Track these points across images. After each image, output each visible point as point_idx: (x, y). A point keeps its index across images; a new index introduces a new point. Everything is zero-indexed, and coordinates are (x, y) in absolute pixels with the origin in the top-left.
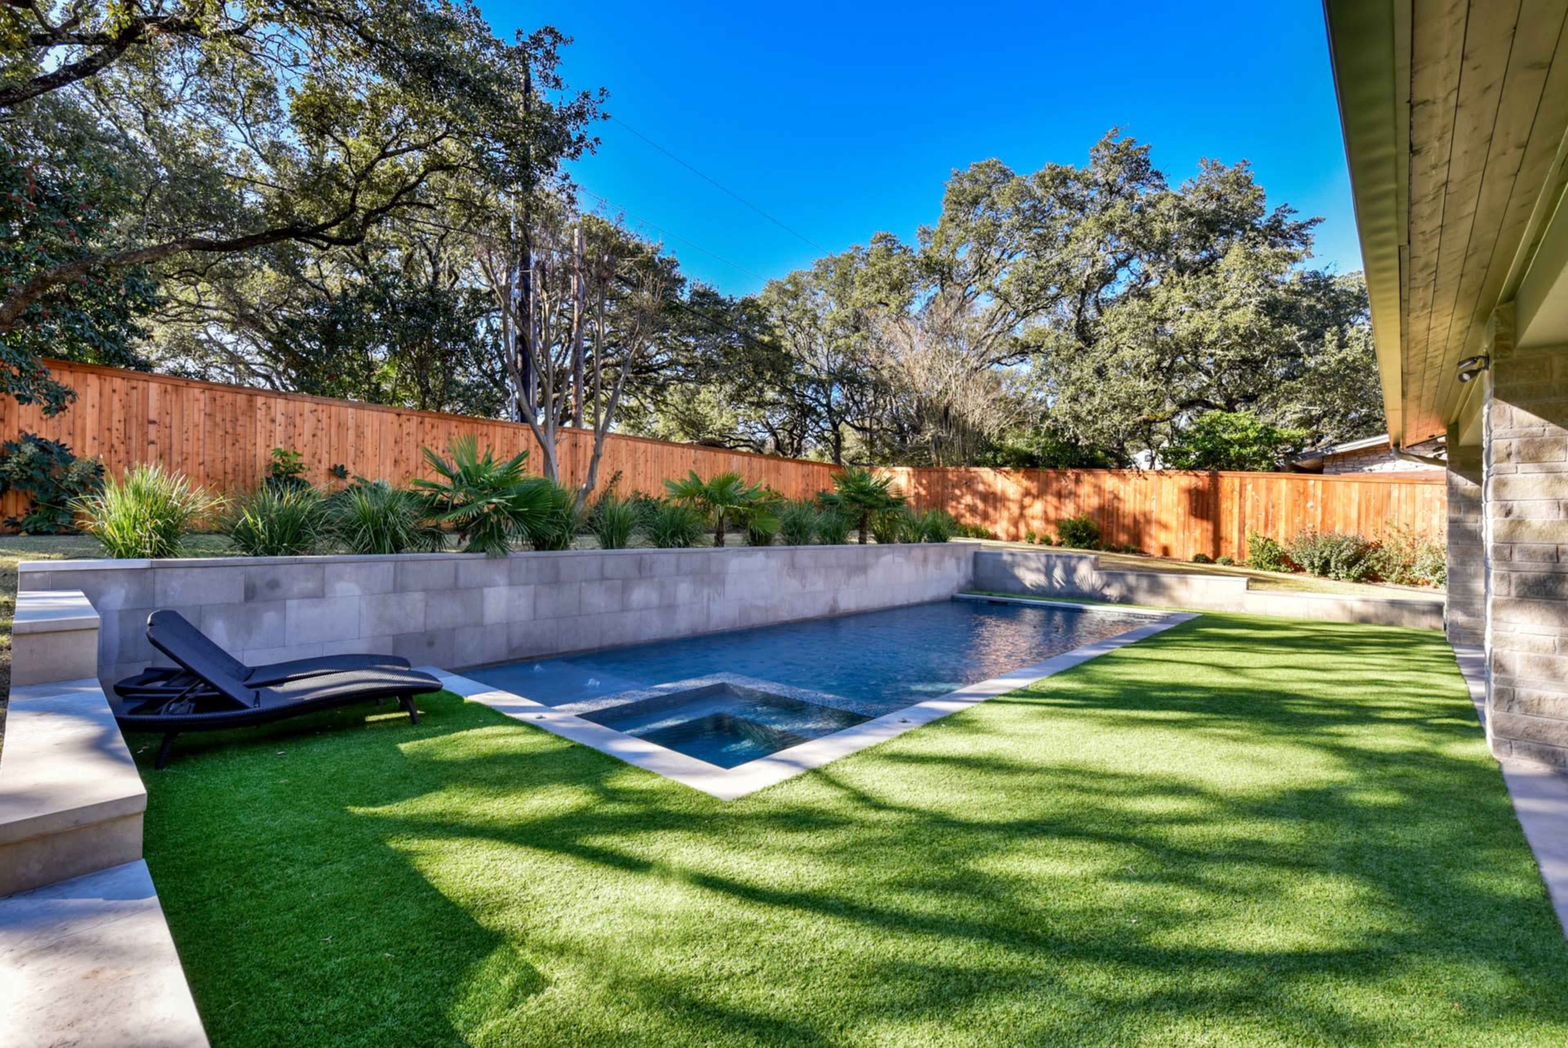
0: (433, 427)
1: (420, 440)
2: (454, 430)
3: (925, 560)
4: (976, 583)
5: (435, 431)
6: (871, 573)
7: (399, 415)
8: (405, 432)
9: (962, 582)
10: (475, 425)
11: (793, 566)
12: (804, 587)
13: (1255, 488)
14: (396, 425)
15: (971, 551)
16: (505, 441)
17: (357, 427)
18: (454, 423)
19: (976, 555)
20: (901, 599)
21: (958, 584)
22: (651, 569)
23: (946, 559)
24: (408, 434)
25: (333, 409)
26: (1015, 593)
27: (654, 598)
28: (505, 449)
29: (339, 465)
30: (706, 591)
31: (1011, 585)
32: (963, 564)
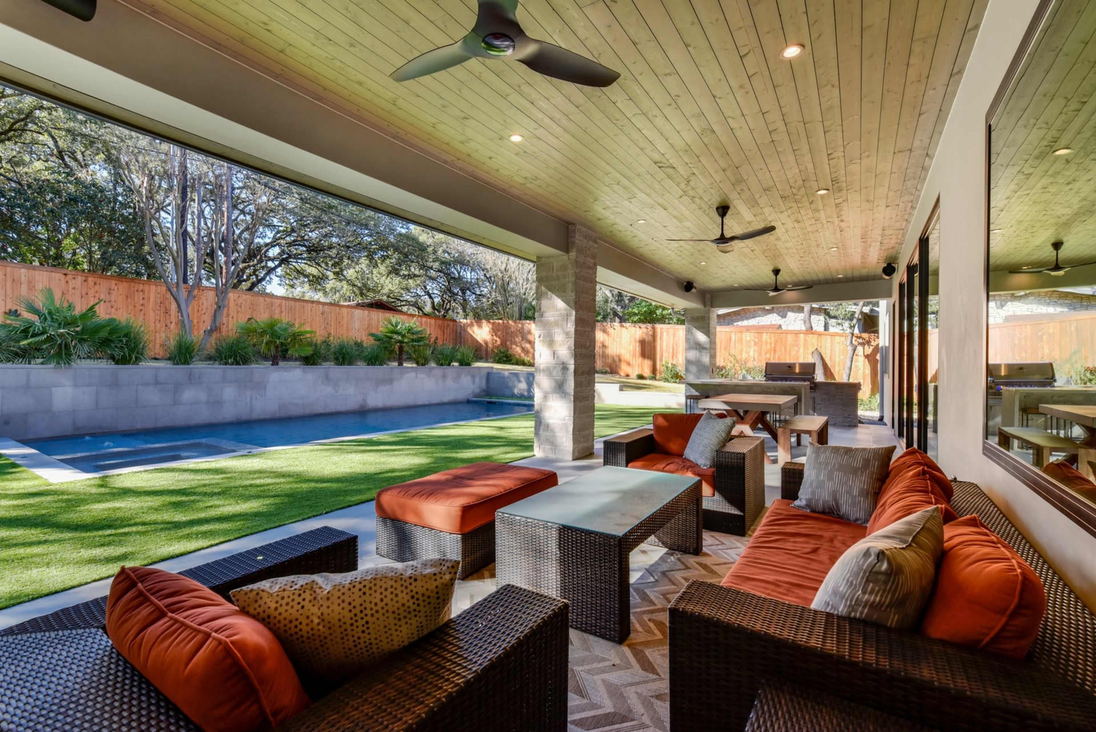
0: (95, 284)
1: (84, 293)
2: (113, 286)
3: (444, 377)
4: (487, 392)
5: (97, 287)
6: (396, 384)
7: (65, 275)
8: (71, 287)
9: (477, 391)
10: (132, 284)
11: (327, 378)
12: (337, 392)
13: (667, 334)
14: (63, 282)
15: (485, 372)
16: (159, 296)
17: (30, 282)
18: (113, 282)
19: (489, 375)
20: (423, 400)
21: (473, 392)
22: (199, 378)
23: (463, 376)
24: (74, 288)
25: (8, 269)
26: (508, 397)
27: (203, 396)
28: (159, 301)
29: (13, 309)
30: (249, 393)
31: (507, 392)
32: (477, 380)
